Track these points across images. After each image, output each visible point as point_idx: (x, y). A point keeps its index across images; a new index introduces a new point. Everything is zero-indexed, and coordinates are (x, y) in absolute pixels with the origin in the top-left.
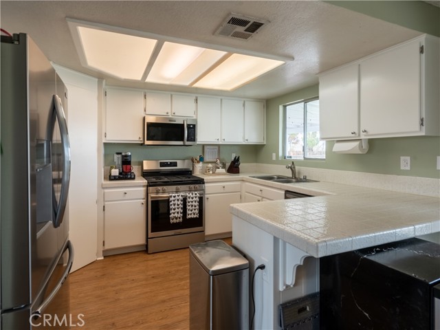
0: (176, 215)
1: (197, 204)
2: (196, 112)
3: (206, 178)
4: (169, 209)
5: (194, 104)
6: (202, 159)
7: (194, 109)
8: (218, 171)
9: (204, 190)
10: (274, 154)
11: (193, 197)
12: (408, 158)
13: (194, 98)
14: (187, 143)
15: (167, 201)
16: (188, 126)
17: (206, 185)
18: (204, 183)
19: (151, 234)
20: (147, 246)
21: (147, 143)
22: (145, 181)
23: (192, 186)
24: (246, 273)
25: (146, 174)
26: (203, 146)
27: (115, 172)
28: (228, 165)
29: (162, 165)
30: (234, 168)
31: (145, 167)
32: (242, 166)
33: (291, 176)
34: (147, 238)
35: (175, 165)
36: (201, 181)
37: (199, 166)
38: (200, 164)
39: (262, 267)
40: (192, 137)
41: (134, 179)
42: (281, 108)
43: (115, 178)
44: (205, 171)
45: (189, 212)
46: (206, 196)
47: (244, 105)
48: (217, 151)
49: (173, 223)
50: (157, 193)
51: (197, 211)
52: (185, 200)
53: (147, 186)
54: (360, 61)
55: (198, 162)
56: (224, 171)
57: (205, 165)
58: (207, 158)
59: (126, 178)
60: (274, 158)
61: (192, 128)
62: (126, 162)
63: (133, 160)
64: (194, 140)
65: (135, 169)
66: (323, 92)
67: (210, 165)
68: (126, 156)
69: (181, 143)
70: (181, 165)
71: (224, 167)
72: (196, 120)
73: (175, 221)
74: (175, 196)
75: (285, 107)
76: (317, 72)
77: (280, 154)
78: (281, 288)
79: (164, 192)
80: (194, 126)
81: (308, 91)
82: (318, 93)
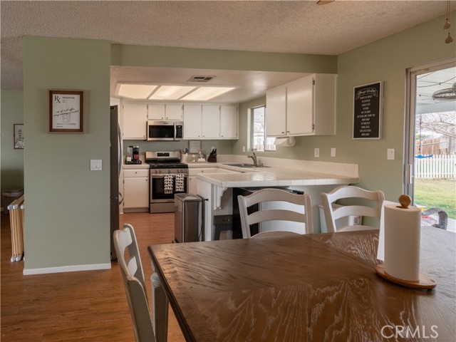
0: (168, 188)
1: (182, 182)
2: (183, 116)
3: (189, 165)
4: (164, 184)
5: (181, 111)
6: (187, 151)
7: (181, 114)
8: (199, 160)
9: (187, 172)
10: (244, 147)
11: (180, 177)
12: (318, 149)
13: (181, 106)
14: (176, 139)
15: (163, 179)
16: (177, 126)
17: (189, 169)
18: (187, 167)
19: (152, 201)
20: (149, 209)
21: (149, 139)
22: (148, 166)
23: (180, 169)
24: (201, 203)
25: (147, 161)
26: (189, 141)
27: (129, 159)
28: (208, 156)
29: (159, 155)
30: (212, 158)
31: (147, 157)
32: (218, 156)
33: (253, 164)
34: (150, 203)
35: (168, 155)
36: (186, 167)
37: (185, 157)
38: (186, 155)
39: (207, 200)
40: (180, 135)
41: (141, 163)
42: (249, 111)
43: (129, 163)
44: (190, 160)
45: (177, 187)
46: (190, 177)
47: (220, 109)
48: (199, 144)
49: (167, 194)
50: (156, 173)
51: (182, 187)
52: (174, 179)
53: (150, 169)
54: (287, 85)
55: (185, 153)
56: (204, 160)
57: (190, 156)
58: (192, 150)
59: (136, 164)
60: (244, 151)
61: (180, 128)
62: (135, 152)
63: (140, 151)
64: (181, 137)
65: (141, 158)
66: (268, 101)
67: (194, 156)
68: (136, 148)
69: (172, 139)
70: (172, 155)
71: (204, 157)
72: (183, 122)
73: (167, 192)
74: (168, 175)
75: (252, 110)
76: (265, 89)
77: (249, 147)
78: (215, 208)
79: (160, 173)
80: (181, 126)
81: (261, 100)
82: (265, 103)
